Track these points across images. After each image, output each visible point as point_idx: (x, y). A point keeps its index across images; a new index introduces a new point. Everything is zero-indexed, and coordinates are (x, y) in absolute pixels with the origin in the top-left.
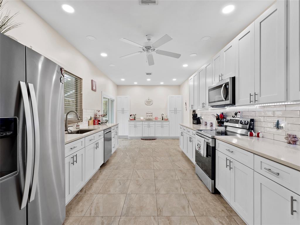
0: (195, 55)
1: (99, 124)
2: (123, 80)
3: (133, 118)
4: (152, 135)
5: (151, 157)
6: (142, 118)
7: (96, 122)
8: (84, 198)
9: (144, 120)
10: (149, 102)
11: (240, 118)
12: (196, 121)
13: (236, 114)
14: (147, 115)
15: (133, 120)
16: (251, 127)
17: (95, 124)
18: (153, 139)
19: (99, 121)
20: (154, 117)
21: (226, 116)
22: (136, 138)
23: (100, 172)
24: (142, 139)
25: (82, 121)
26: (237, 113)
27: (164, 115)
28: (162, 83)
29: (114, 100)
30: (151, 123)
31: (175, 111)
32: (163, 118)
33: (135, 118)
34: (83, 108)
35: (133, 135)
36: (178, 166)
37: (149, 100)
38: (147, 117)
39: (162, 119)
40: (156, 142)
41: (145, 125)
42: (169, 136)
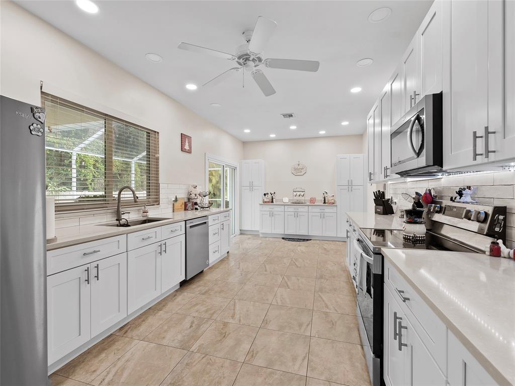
0: (369, 61)
1: (196, 209)
2: (247, 131)
3: (270, 200)
4: (302, 232)
5: (281, 275)
6: (286, 200)
7: (190, 205)
8: (117, 343)
9: (289, 203)
10: (299, 171)
11: (472, 203)
12: (382, 207)
13: (460, 193)
14: (295, 194)
15: (268, 202)
16: (497, 229)
17: (187, 210)
18: (304, 240)
19: (196, 204)
20: (307, 198)
21: (441, 198)
22: (275, 236)
23: (175, 295)
24: (283, 238)
25: (159, 204)
26: (464, 189)
27: (329, 194)
28: (322, 132)
29: (236, 168)
30: (302, 209)
31: (350, 186)
32: (325, 200)
33: (272, 199)
34: (160, 182)
35: (267, 230)
36: (325, 304)
37: (298, 165)
38: (295, 198)
39: (325, 203)
40: (307, 247)
41: (289, 213)
42: (335, 236)
